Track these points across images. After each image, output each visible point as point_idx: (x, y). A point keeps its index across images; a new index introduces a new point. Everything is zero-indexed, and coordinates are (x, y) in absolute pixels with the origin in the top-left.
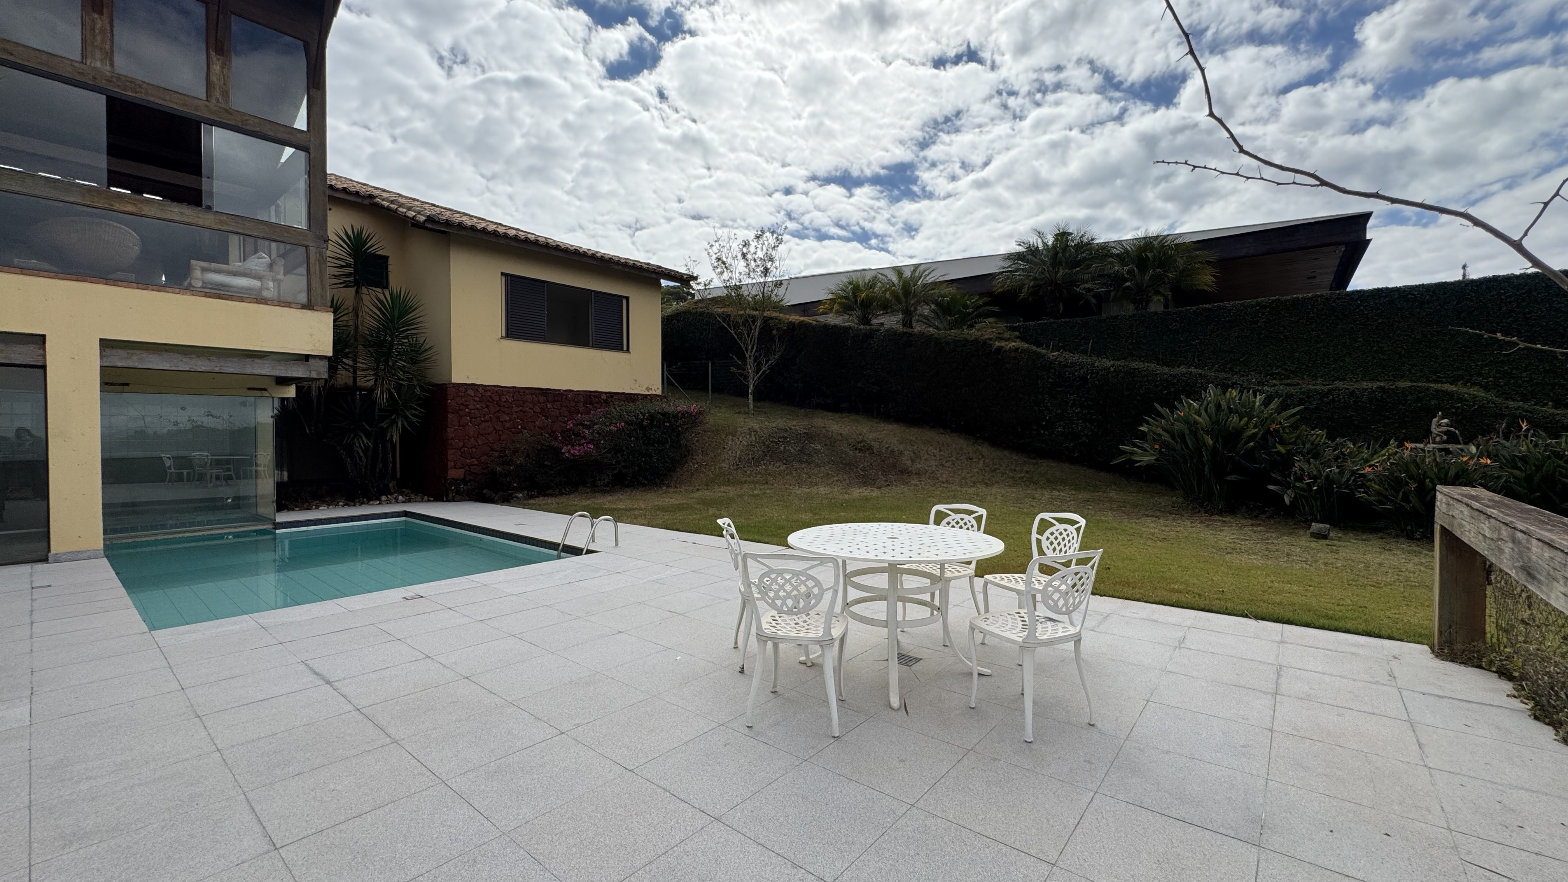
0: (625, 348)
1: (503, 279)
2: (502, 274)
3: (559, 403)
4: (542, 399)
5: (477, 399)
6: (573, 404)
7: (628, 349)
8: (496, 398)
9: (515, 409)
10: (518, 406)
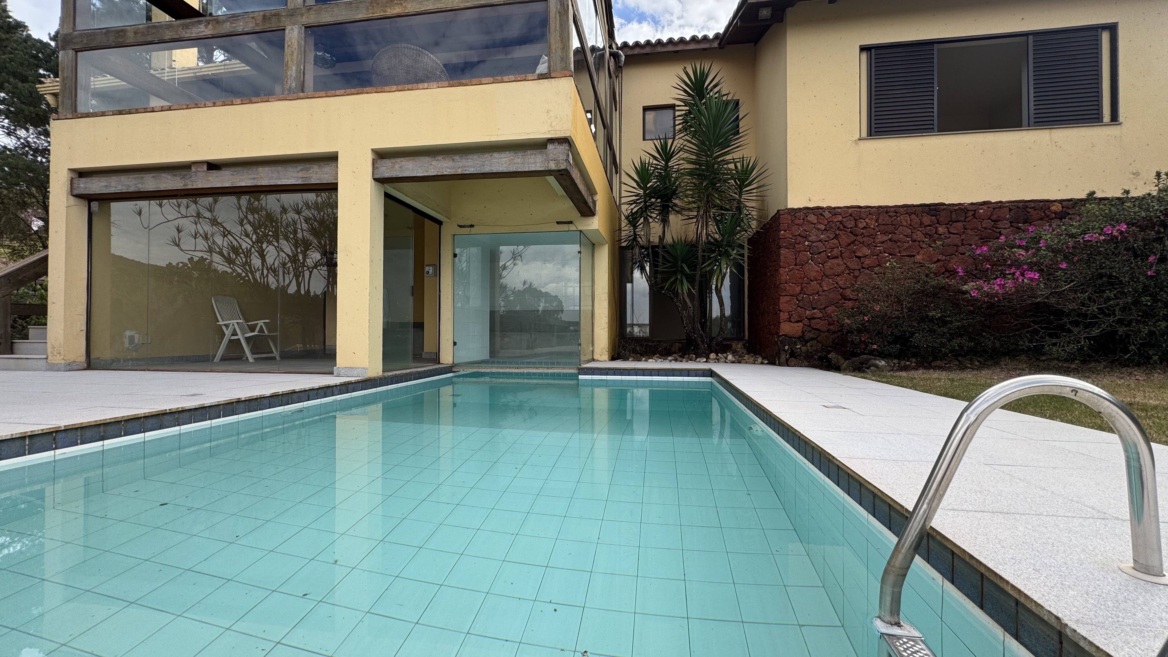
0: (1107, 117)
1: (864, 56)
2: (863, 49)
3: (960, 224)
4: (927, 220)
5: (823, 227)
6: (987, 223)
7: (1115, 117)
8: (851, 224)
9: (880, 237)
10: (885, 233)
